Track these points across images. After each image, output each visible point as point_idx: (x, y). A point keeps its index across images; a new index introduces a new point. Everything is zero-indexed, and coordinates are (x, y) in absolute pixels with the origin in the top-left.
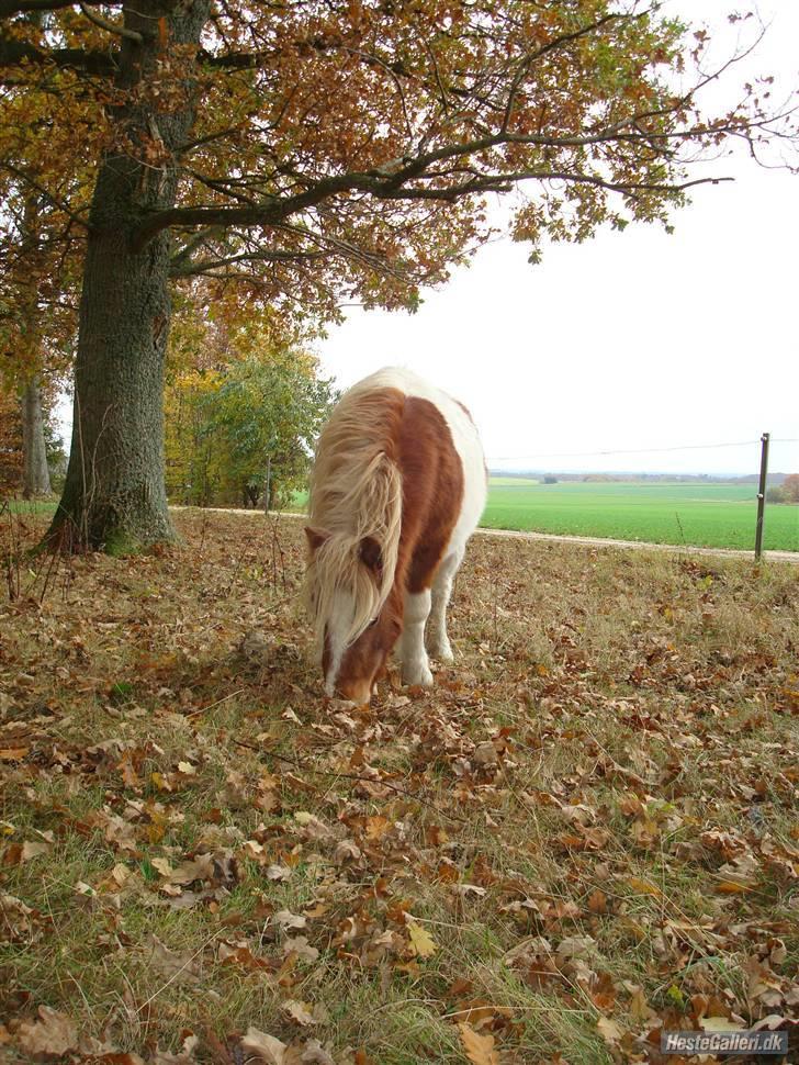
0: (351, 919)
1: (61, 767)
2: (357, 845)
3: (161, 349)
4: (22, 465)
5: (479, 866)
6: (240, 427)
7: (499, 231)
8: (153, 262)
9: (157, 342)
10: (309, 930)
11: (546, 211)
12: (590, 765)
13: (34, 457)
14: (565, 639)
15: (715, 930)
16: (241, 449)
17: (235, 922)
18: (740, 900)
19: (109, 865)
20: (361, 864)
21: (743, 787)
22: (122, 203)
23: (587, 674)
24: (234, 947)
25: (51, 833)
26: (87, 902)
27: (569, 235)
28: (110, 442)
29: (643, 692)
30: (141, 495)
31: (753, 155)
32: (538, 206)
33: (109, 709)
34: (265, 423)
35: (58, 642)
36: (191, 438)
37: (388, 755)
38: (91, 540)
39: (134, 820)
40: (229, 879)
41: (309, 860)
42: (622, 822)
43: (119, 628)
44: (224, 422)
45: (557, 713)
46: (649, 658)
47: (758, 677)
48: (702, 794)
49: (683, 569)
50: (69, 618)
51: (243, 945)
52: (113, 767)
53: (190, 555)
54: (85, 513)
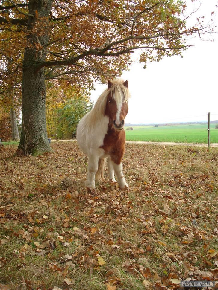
0: (83, 257)
1: (13, 218)
2: (88, 236)
3: (44, 100)
4: (12, 131)
5: (119, 240)
6: (70, 117)
7: (134, 61)
8: (40, 76)
9: (43, 98)
10: (73, 259)
11: (148, 54)
12: (153, 210)
13: (14, 129)
14: (153, 173)
15: (179, 255)
16: (71, 123)
17: (54, 258)
18: (187, 246)
19: (23, 244)
20: (89, 241)
21: (193, 214)
22: (31, 61)
23: (158, 183)
24: (52, 265)
25: (9, 237)
26: (15, 255)
27: (155, 60)
28: (32, 126)
29: (172, 187)
30: (41, 139)
31: (200, 38)
32: (146, 53)
33: (27, 201)
35: (17, 182)
36: (57, 121)
37: (99, 210)
38: (28, 152)
39: (31, 232)
40: (53, 247)
41: (75, 240)
42: (159, 226)
43: (34, 177)
44: (66, 116)
45: (147, 195)
46: (175, 177)
47: (203, 182)
48: (182, 217)
49: (188, 151)
50: (21, 175)
51: (55, 264)
52: (26, 218)
53: (55, 155)
54: (26, 145)
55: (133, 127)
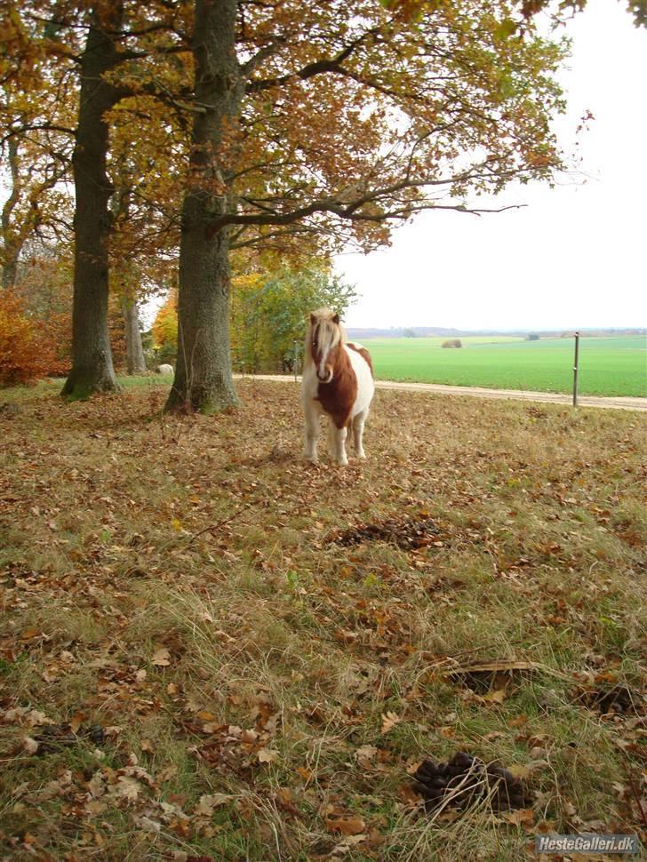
3: (227, 294)
4: (125, 351)
6: (277, 315)
8: (219, 244)
9: (224, 291)
13: (133, 345)
16: (279, 331)
22: (201, 211)
27: (489, 191)
30: (219, 379)
34: (295, 312)
36: (242, 323)
38: (192, 406)
44: (266, 312)
53: (248, 413)
54: (188, 391)
55: (463, 340)
